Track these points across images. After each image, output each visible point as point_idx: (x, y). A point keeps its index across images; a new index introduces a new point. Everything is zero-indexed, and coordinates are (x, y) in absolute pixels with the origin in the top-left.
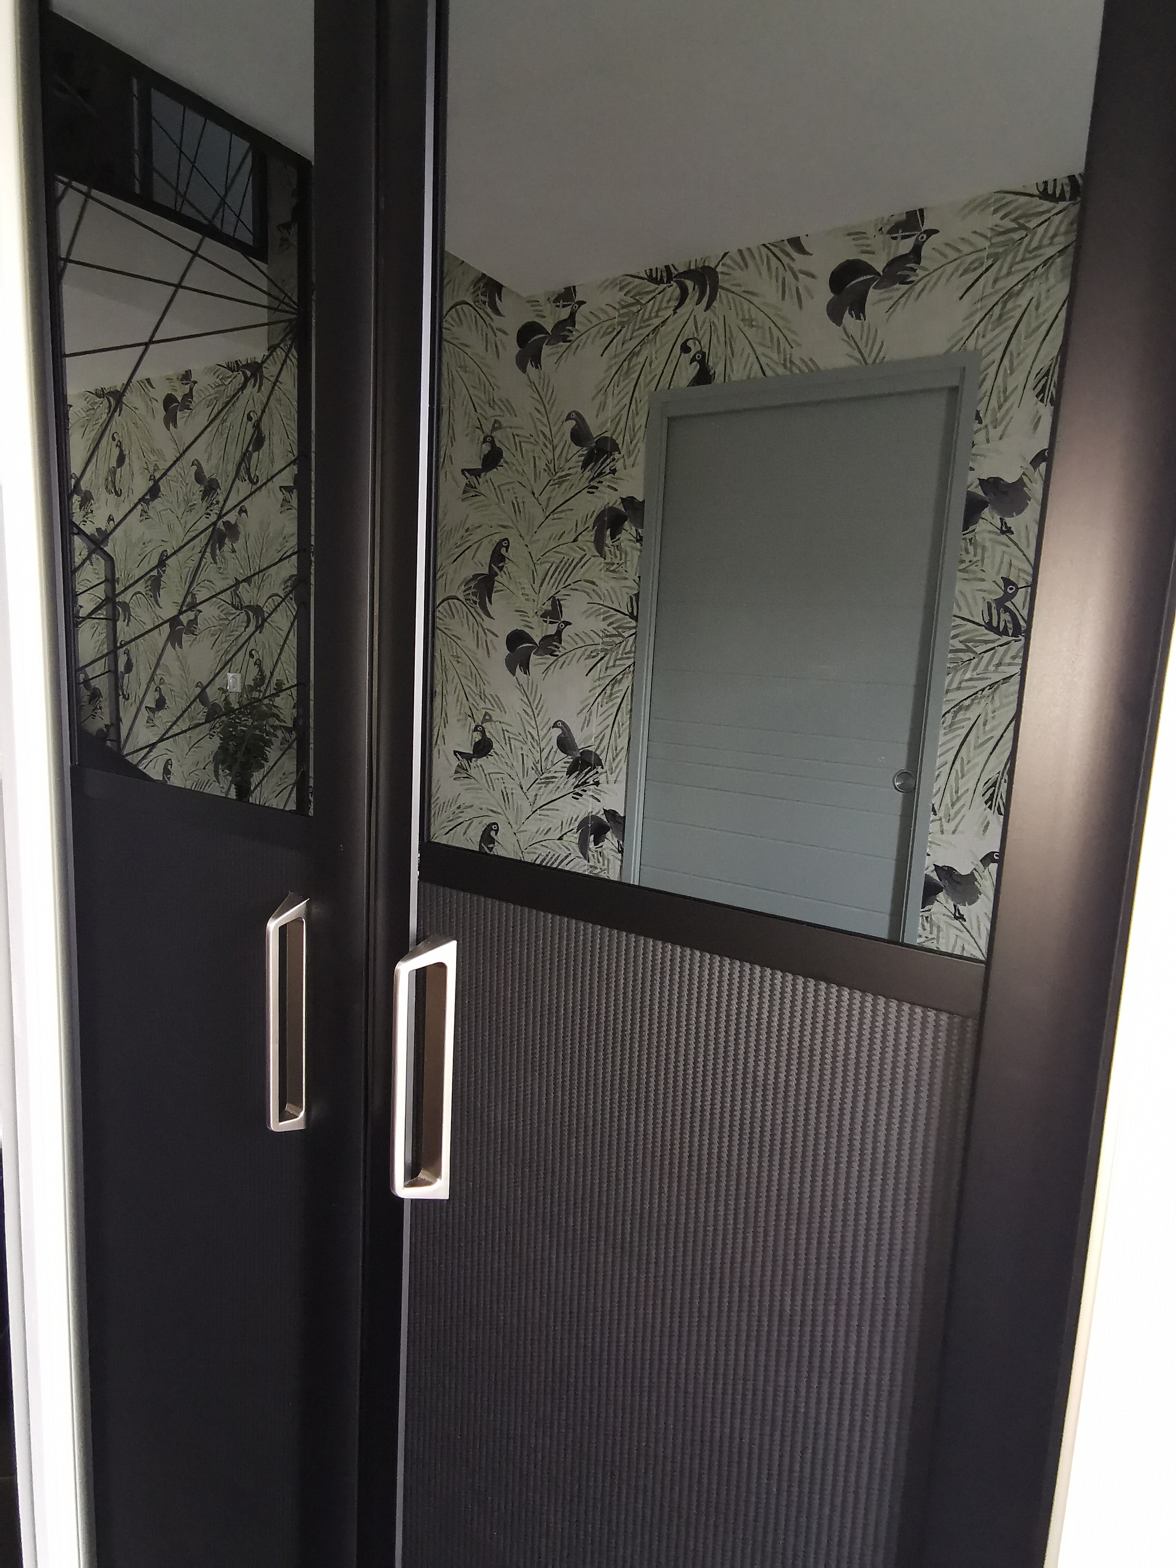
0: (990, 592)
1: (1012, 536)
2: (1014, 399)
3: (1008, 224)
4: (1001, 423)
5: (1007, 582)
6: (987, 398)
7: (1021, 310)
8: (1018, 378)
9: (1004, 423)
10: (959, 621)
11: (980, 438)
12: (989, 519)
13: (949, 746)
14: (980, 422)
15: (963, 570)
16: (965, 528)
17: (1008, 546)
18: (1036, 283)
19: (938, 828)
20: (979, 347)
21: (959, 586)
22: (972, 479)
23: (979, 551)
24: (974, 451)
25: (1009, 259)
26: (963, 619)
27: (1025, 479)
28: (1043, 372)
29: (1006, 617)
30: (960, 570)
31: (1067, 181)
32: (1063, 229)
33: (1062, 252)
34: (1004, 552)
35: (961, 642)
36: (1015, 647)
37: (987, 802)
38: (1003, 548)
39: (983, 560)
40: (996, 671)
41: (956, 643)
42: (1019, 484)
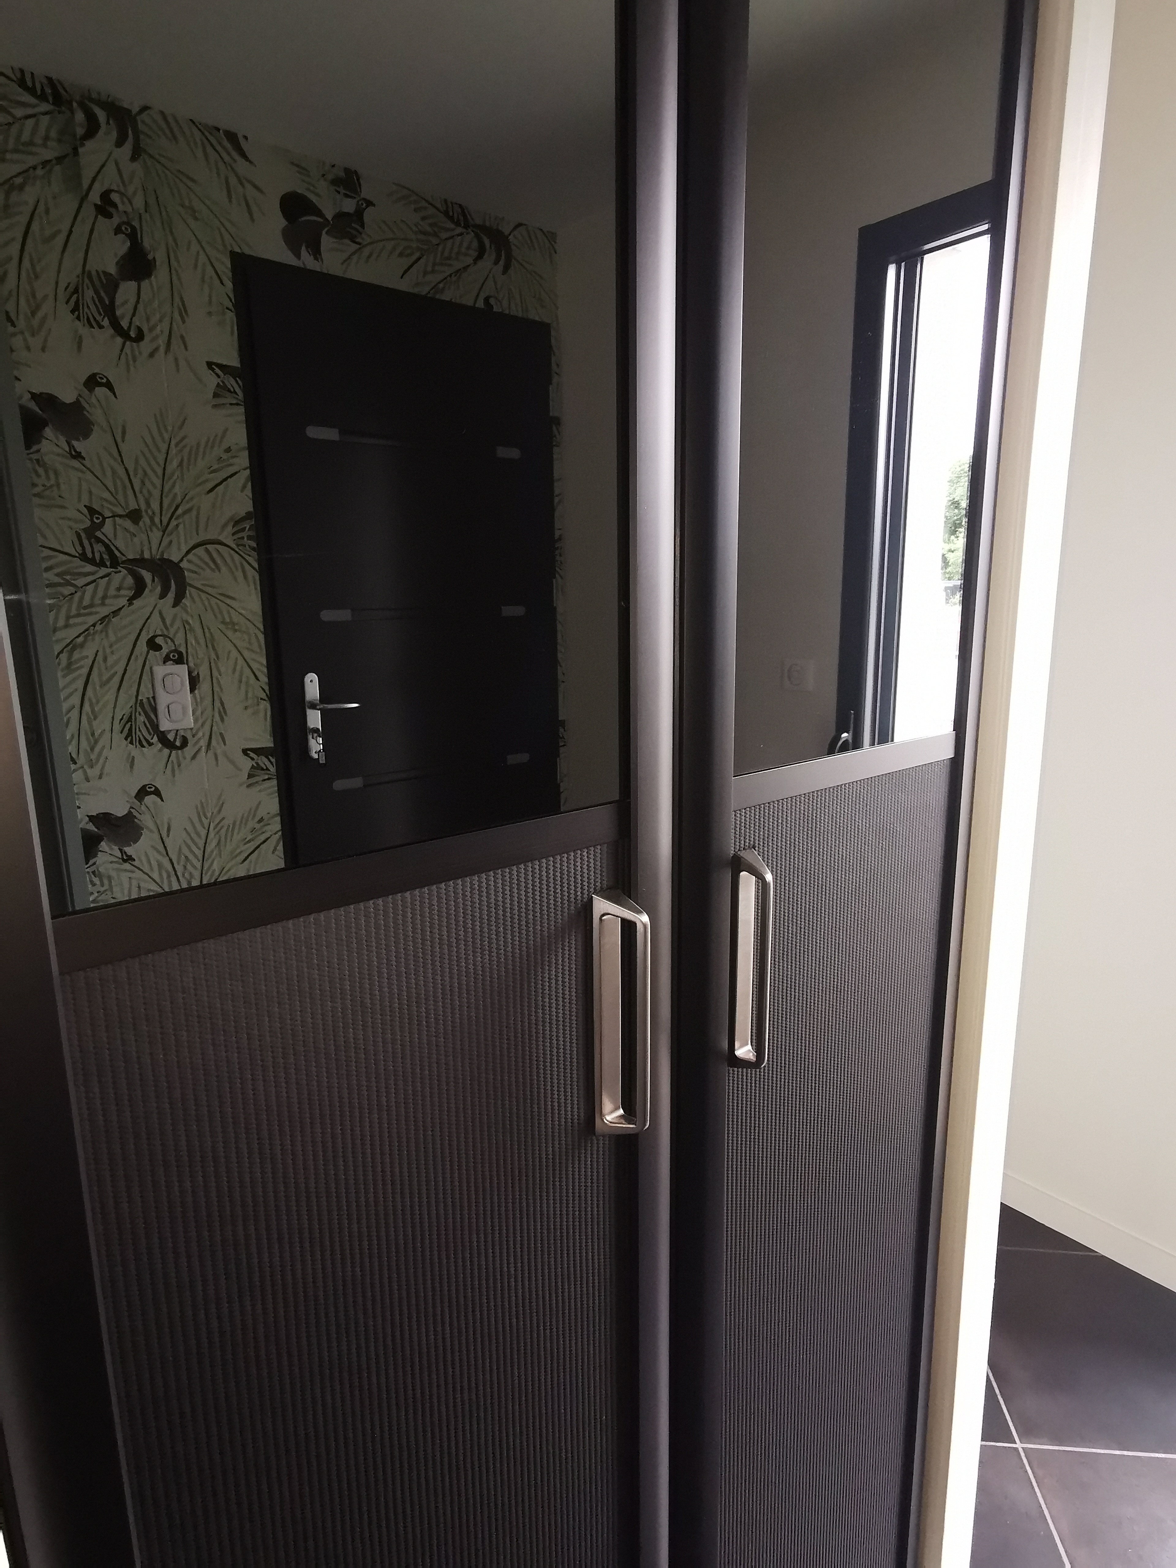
0: (75, 521)
1: (83, 462)
2: (47, 307)
4: (38, 332)
5: (91, 511)
6: (14, 300)
7: (29, 209)
8: (46, 286)
9: (43, 334)
10: (48, 552)
11: (17, 343)
13: (72, 688)
14: (14, 326)
15: (38, 496)
16: (28, 446)
17: (82, 471)
18: (39, 183)
19: (83, 777)
21: (37, 512)
22: (22, 391)
23: (51, 475)
24: (14, 358)
26: (51, 549)
27: (82, 401)
28: (71, 289)
30: (35, 495)
32: (53, 134)
33: (60, 160)
34: (80, 479)
35: (57, 575)
36: (117, 579)
37: (126, 739)
38: (80, 475)
39: (58, 485)
40: (103, 604)
41: (50, 576)
42: (77, 406)
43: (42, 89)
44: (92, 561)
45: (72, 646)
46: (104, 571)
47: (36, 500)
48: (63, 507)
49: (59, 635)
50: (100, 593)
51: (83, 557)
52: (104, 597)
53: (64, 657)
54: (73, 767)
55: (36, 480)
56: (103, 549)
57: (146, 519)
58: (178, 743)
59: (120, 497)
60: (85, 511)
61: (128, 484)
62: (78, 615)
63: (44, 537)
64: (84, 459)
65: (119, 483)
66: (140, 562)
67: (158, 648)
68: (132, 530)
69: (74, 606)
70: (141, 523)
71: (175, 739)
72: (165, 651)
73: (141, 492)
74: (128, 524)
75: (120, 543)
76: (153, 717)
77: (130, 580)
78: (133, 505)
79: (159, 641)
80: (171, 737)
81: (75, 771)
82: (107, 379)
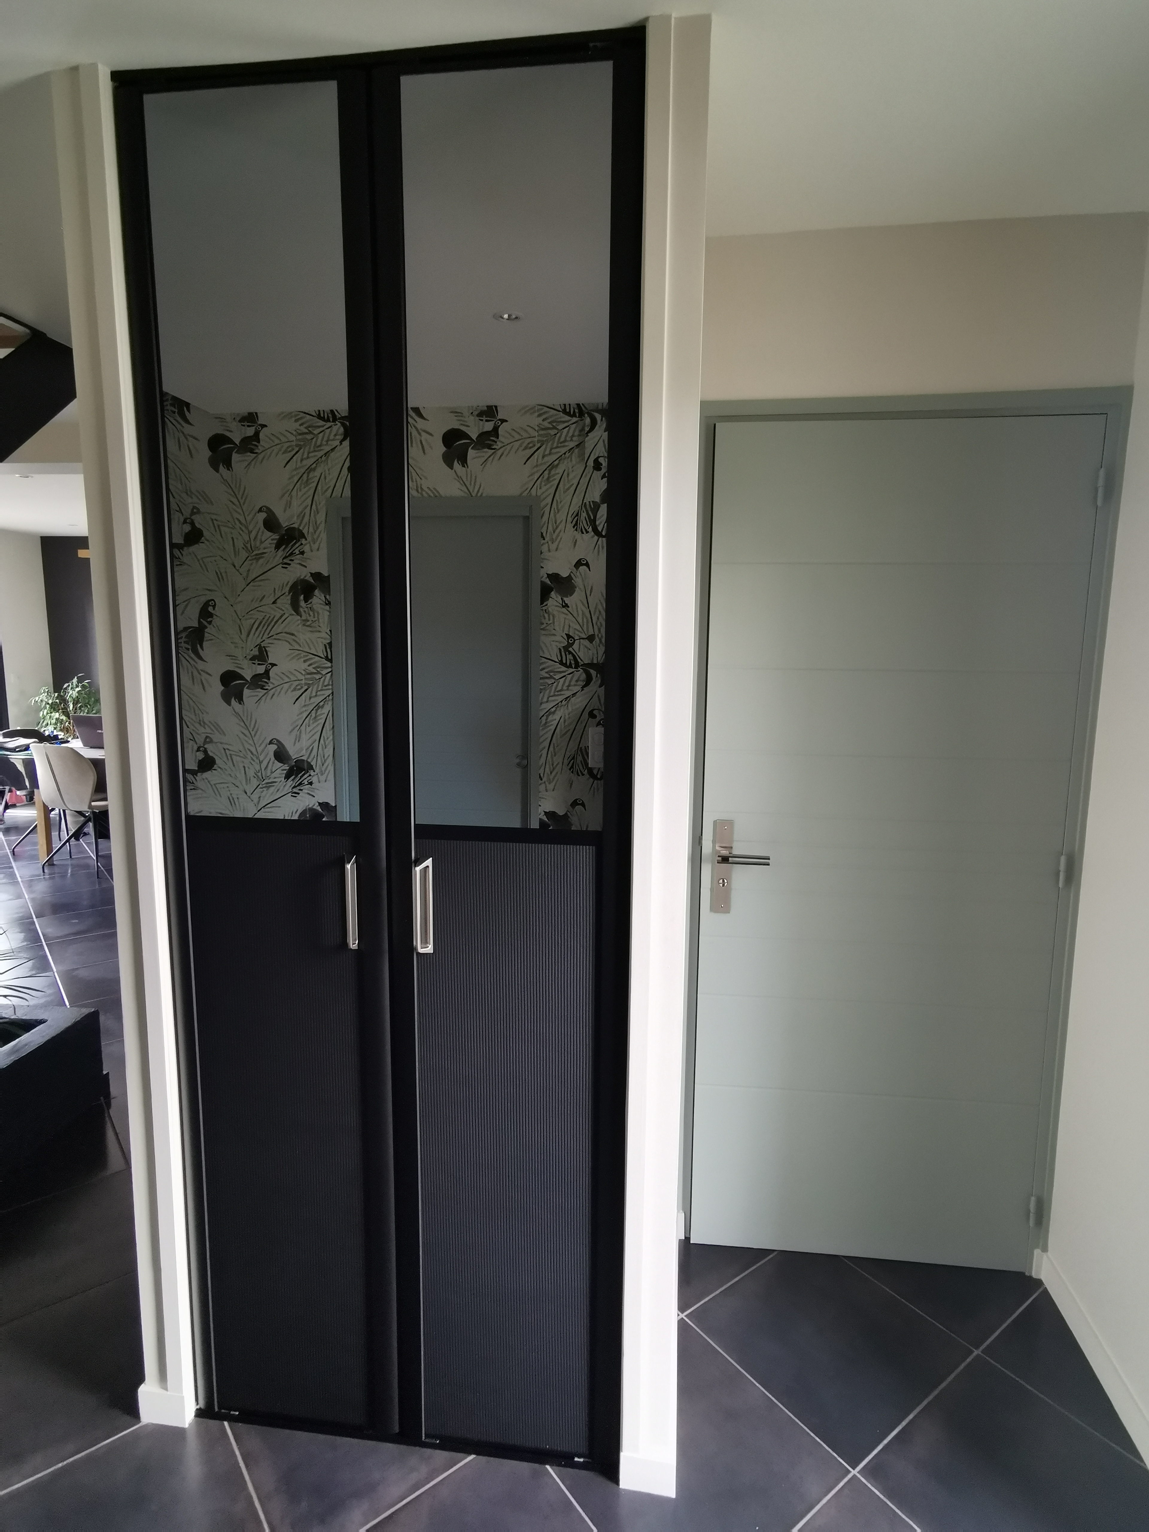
0: (560, 642)
1: (568, 609)
2: (562, 526)
3: (546, 424)
4: (556, 540)
5: (569, 636)
6: (546, 524)
7: (560, 476)
8: (562, 516)
9: (558, 540)
10: (544, 660)
11: (545, 548)
12: (555, 598)
13: (546, 736)
14: (544, 539)
15: (543, 629)
16: (542, 603)
17: (567, 614)
18: (566, 462)
19: (544, 789)
20: (539, 494)
21: (543, 638)
22: (543, 573)
23: (551, 618)
24: (542, 556)
25: (550, 444)
26: (545, 658)
27: (572, 574)
28: (575, 514)
29: (570, 657)
30: (541, 629)
31: (575, 406)
32: (577, 433)
33: (578, 446)
34: (565, 618)
35: (546, 673)
36: (577, 674)
37: (570, 769)
38: (564, 616)
39: (554, 623)
40: (568, 689)
41: (543, 674)
42: (569, 578)
43: (574, 411)
44: (565, 665)
45: (549, 713)
46: (571, 670)
47: (543, 632)
48: (554, 635)
49: (543, 706)
50: (567, 684)
51: (561, 663)
52: (569, 686)
53: (544, 718)
54: (540, 782)
55: (543, 621)
56: (572, 658)
57: (597, 639)
58: (599, 777)
59: (585, 629)
60: (565, 637)
61: (590, 620)
62: (554, 695)
63: (543, 652)
64: (568, 607)
65: (585, 620)
66: (591, 665)
67: (594, 717)
68: (588, 646)
69: (553, 691)
70: (594, 642)
71: (597, 774)
72: (598, 719)
73: (597, 624)
74: (586, 643)
75: (581, 654)
76: (586, 757)
77: (584, 676)
78: (591, 632)
79: (595, 712)
80: (595, 772)
81: (540, 784)
82: (587, 562)
